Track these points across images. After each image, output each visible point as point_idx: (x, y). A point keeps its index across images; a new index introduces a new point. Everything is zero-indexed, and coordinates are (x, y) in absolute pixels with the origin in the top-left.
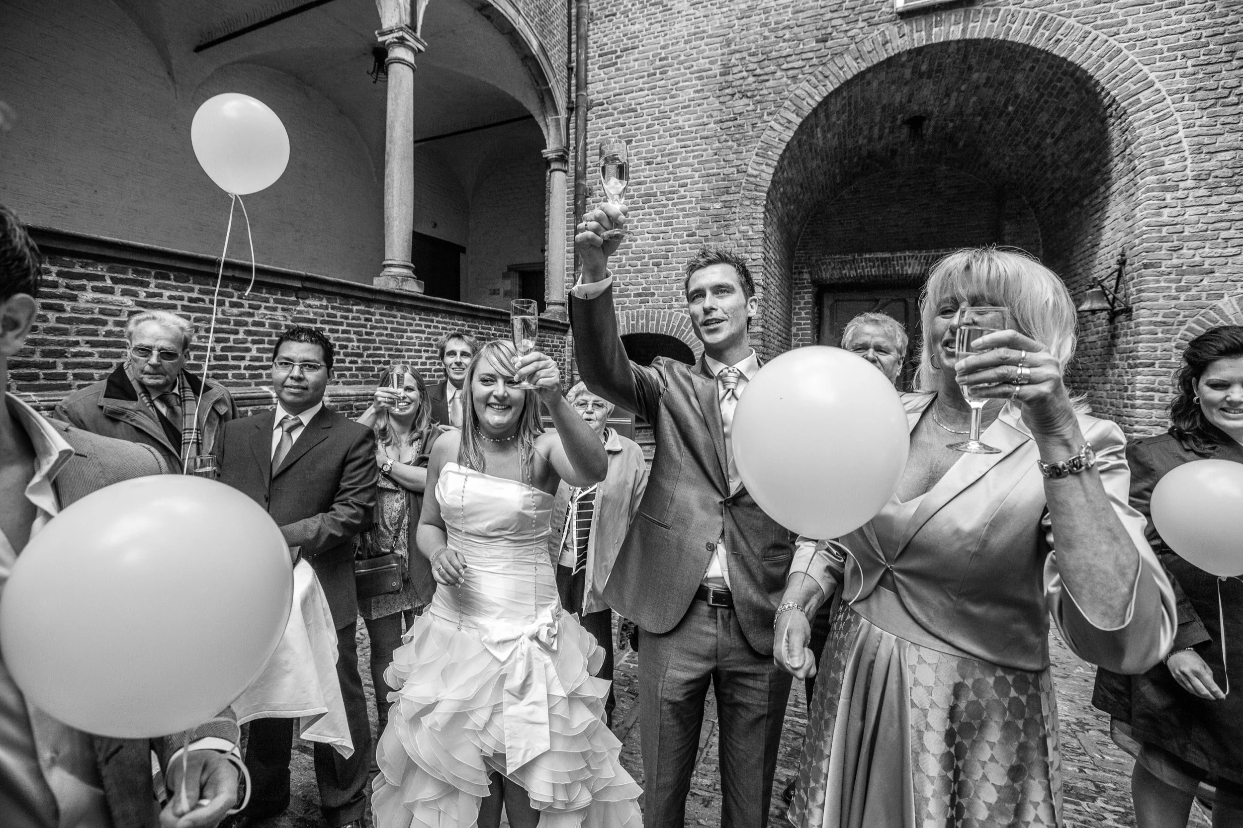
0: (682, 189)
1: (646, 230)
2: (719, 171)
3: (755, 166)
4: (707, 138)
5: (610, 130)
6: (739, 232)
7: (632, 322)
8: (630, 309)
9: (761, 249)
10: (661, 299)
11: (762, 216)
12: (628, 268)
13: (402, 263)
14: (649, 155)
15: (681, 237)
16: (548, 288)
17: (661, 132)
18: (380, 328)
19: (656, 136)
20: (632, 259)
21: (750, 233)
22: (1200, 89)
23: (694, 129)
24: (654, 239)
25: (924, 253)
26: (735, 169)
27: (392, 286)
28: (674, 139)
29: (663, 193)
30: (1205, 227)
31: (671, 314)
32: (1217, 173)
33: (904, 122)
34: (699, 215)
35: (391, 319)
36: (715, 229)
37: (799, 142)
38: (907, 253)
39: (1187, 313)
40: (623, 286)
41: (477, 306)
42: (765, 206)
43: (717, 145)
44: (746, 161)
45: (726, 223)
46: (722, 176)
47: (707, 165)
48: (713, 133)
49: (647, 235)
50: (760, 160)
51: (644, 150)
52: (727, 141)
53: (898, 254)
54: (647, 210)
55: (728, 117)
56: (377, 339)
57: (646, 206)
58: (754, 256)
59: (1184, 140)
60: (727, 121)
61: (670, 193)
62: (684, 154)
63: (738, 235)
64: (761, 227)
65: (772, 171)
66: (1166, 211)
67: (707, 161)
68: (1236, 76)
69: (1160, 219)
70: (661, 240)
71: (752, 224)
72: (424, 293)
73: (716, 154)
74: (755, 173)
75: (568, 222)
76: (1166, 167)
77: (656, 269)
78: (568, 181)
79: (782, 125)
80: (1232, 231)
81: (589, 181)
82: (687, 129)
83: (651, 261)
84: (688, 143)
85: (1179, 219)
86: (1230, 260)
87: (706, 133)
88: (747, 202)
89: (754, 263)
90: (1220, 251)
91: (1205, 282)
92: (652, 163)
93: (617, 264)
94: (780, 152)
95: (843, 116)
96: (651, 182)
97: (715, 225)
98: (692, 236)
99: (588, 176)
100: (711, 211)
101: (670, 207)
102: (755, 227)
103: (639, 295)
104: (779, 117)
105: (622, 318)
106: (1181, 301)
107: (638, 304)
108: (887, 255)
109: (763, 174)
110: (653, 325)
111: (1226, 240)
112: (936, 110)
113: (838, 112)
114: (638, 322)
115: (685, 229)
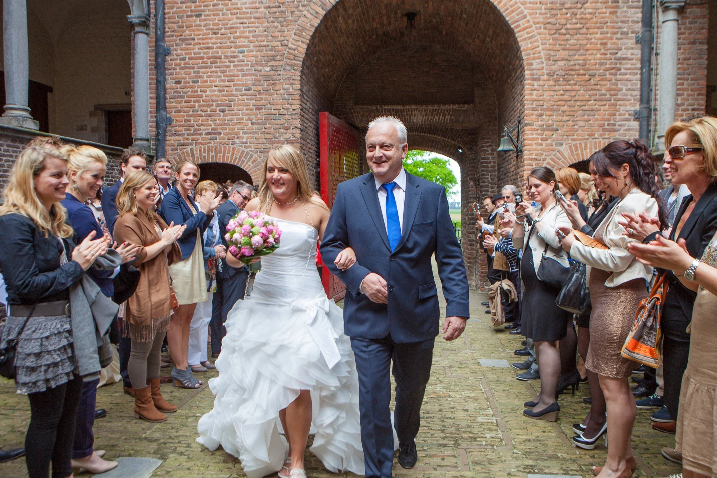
0: (241, 55)
1: (214, 84)
2: (268, 43)
3: (294, 42)
4: (259, 18)
5: (184, 5)
6: (284, 89)
7: (204, 154)
8: (203, 144)
9: (298, 102)
10: (226, 137)
11: (299, 78)
12: (200, 112)
13: (22, 107)
14: (215, 27)
15: (240, 90)
16: (135, 127)
17: (224, 11)
18: (8, 156)
19: (221, 13)
20: (203, 106)
21: (291, 90)
22: (548, 23)
23: (249, 11)
24: (220, 91)
25: (424, 107)
26: (279, 43)
27: (14, 124)
28: (235, 16)
29: (226, 57)
30: (554, 103)
31: (234, 149)
32: (558, 73)
33: (403, 15)
34: (253, 75)
35: (15, 149)
36: (266, 86)
37: (326, 26)
38: (413, 107)
39: (546, 154)
40: (196, 127)
41: (80, 140)
42: (301, 71)
43: (266, 24)
44: (287, 38)
45: (274, 82)
46: (270, 47)
47: (260, 39)
48: (263, 15)
49: (214, 88)
50: (297, 38)
51: (211, 23)
52: (273, 22)
53: (407, 107)
54: (214, 69)
55: (274, 5)
56: (6, 164)
57: (213, 65)
58: (294, 107)
59: (542, 52)
60: (273, 7)
61: (232, 57)
62: (242, 29)
63: (282, 91)
64: (298, 86)
65: (305, 46)
66: (535, 92)
67: (259, 36)
68: (565, 18)
69: (532, 97)
70: (225, 93)
71: (292, 84)
72: (40, 130)
73: (265, 31)
74: (294, 47)
75: (150, 75)
76: (534, 66)
77: (222, 114)
78: (149, 42)
79: (312, 15)
80: (566, 107)
81: (167, 43)
82: (244, 10)
83: (218, 108)
84: (245, 21)
85: (541, 98)
86: (565, 124)
87: (258, 15)
88: (289, 68)
89: (294, 112)
90: (560, 118)
91: (554, 136)
92: (217, 33)
93: (191, 110)
94: (311, 34)
95: (358, 10)
96: (217, 48)
97: (266, 83)
98: (249, 90)
99: (166, 39)
100: (263, 73)
101: (232, 68)
102: (294, 86)
103: (209, 134)
104: (310, 9)
105: (196, 151)
106: (544, 147)
107: (208, 141)
108: (400, 107)
109: (299, 48)
110: (220, 156)
111: (564, 112)
112: (422, 10)
113: (353, 7)
114: (208, 154)
115: (243, 85)
